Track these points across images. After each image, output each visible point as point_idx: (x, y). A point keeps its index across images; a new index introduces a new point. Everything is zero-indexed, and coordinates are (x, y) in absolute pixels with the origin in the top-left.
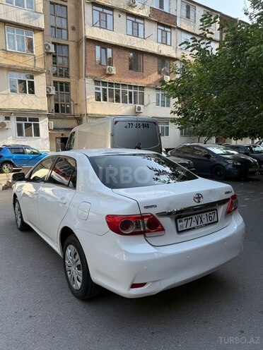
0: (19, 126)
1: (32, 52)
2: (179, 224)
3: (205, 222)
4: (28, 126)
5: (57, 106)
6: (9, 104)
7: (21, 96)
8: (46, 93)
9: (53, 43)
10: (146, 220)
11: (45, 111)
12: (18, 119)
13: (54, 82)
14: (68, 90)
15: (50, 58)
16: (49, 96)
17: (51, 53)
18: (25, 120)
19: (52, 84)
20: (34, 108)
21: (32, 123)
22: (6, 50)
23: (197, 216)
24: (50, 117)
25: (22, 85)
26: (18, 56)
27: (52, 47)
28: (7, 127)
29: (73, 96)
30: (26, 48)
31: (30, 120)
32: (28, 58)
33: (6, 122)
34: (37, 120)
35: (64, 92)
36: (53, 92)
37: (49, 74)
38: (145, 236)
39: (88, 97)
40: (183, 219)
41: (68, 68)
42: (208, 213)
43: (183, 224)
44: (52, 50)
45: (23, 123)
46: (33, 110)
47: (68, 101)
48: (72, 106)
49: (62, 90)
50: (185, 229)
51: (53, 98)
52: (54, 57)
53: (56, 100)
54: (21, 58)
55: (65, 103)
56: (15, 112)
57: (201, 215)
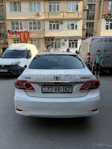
0: (70, 44)
1: (78, 11)
2: (43, 89)
3: (62, 91)
4: (73, 43)
5: (87, 34)
6: (67, 34)
7: (72, 31)
8: (82, 28)
9: (88, 5)
10: (25, 84)
11: (81, 36)
12: (70, 41)
13: (87, 23)
14: (93, 26)
15: (86, 12)
16: (83, 29)
17: (86, 10)
18: (72, 41)
19: (86, 24)
20: (76, 35)
21: (75, 42)
22: (67, 12)
23: (56, 87)
24: (83, 39)
25: (72, 26)
26: (72, 13)
27: (87, 7)
28: (65, 44)
29: (95, 28)
30: (75, 9)
31: (74, 41)
32: (75, 14)
33: (65, 42)
34: (77, 40)
35: (91, 27)
36: (86, 27)
37: (85, 19)
38: (25, 91)
39: (101, 28)
40: (47, 87)
41: (94, 16)
42: (65, 87)
43: (46, 89)
44: (87, 8)
45: (71, 42)
46: (76, 37)
47: (92, 31)
48: (94, 33)
49: (90, 26)
50: (47, 91)
51: (85, 30)
52: (88, 11)
53: (87, 31)
54: (73, 14)
55: (91, 32)
56: (68, 38)
57: (59, 87)
